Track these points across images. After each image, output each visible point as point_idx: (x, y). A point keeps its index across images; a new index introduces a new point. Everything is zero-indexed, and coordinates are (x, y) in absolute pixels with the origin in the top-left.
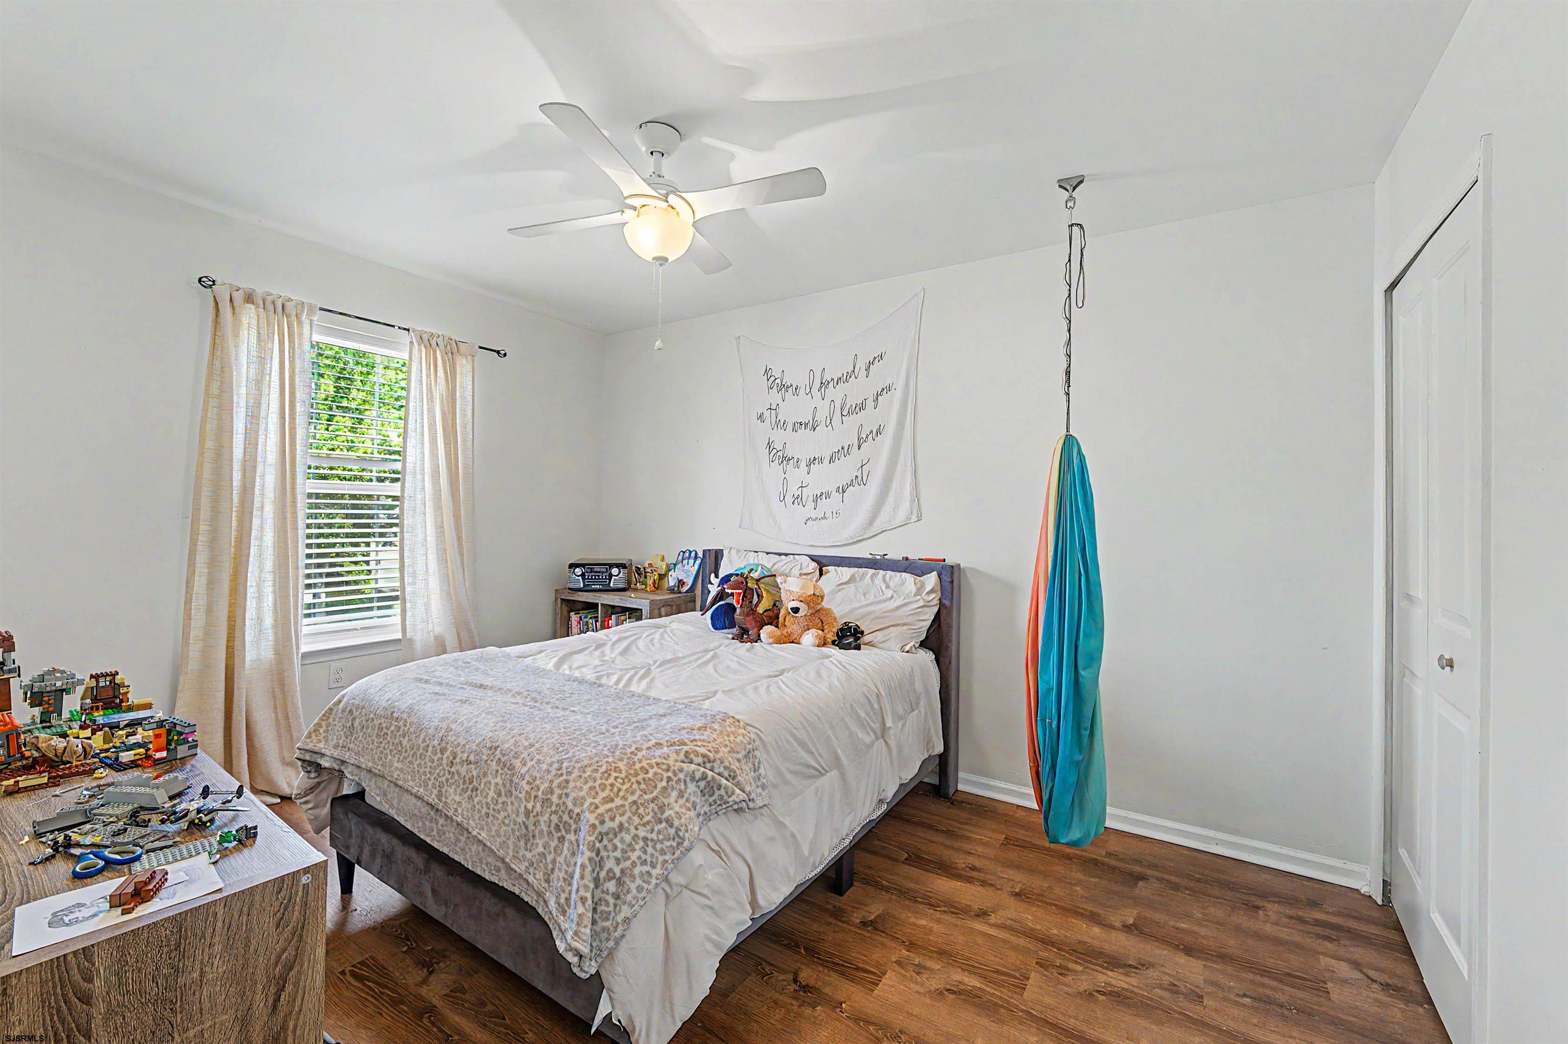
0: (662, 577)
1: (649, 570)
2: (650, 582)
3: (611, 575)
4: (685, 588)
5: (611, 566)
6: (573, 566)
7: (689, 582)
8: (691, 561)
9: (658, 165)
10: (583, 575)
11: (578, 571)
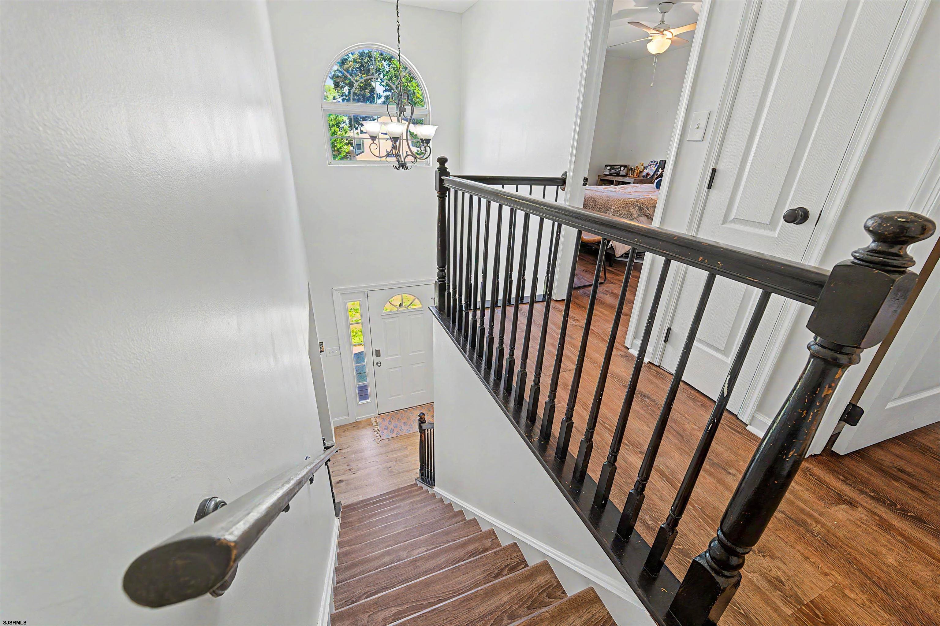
0: (641, 172)
1: (636, 169)
2: (635, 173)
3: (621, 170)
4: (649, 177)
5: (621, 166)
6: (606, 166)
7: (652, 174)
8: (654, 165)
9: (663, 17)
10: (610, 169)
11: (609, 168)
